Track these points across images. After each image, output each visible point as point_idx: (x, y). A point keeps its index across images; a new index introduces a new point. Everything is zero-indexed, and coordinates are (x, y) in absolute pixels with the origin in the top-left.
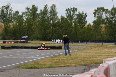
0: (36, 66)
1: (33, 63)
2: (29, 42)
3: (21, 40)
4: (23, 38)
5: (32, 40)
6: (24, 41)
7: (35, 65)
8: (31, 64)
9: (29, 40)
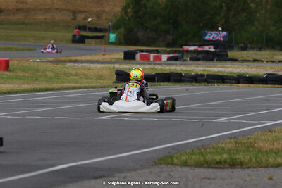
0: (240, 157)
1: (230, 146)
2: (231, 54)
3: (200, 46)
4: (207, 38)
5: (244, 49)
6: (212, 50)
7: (238, 151)
8: (223, 149)
9: (232, 48)
